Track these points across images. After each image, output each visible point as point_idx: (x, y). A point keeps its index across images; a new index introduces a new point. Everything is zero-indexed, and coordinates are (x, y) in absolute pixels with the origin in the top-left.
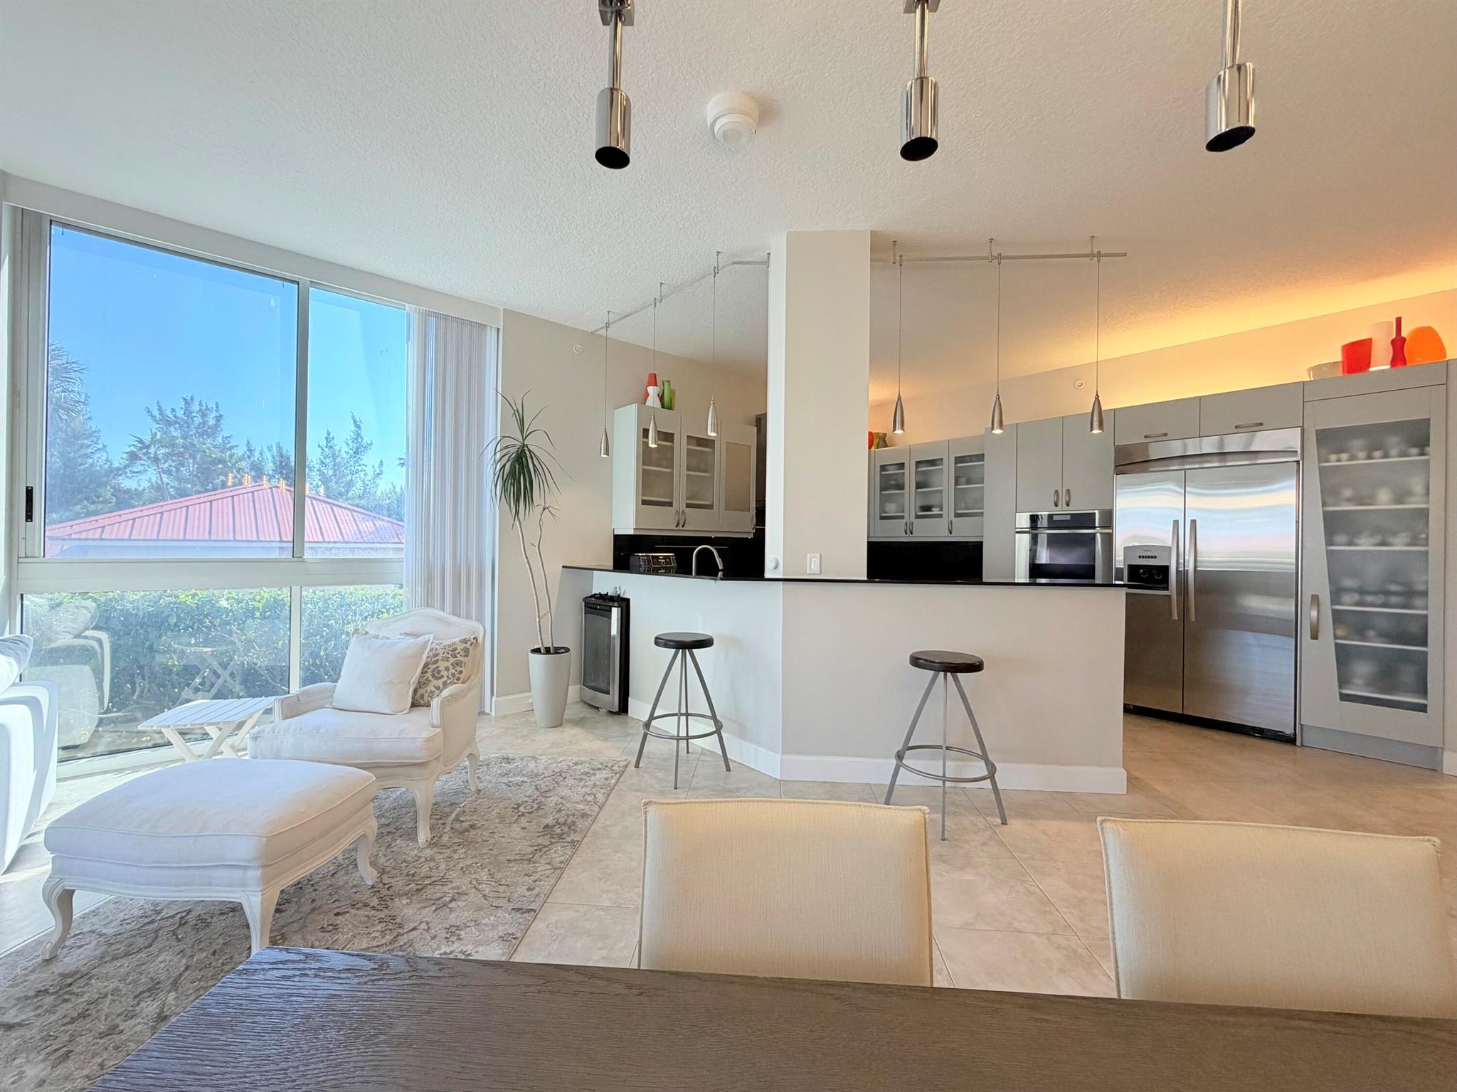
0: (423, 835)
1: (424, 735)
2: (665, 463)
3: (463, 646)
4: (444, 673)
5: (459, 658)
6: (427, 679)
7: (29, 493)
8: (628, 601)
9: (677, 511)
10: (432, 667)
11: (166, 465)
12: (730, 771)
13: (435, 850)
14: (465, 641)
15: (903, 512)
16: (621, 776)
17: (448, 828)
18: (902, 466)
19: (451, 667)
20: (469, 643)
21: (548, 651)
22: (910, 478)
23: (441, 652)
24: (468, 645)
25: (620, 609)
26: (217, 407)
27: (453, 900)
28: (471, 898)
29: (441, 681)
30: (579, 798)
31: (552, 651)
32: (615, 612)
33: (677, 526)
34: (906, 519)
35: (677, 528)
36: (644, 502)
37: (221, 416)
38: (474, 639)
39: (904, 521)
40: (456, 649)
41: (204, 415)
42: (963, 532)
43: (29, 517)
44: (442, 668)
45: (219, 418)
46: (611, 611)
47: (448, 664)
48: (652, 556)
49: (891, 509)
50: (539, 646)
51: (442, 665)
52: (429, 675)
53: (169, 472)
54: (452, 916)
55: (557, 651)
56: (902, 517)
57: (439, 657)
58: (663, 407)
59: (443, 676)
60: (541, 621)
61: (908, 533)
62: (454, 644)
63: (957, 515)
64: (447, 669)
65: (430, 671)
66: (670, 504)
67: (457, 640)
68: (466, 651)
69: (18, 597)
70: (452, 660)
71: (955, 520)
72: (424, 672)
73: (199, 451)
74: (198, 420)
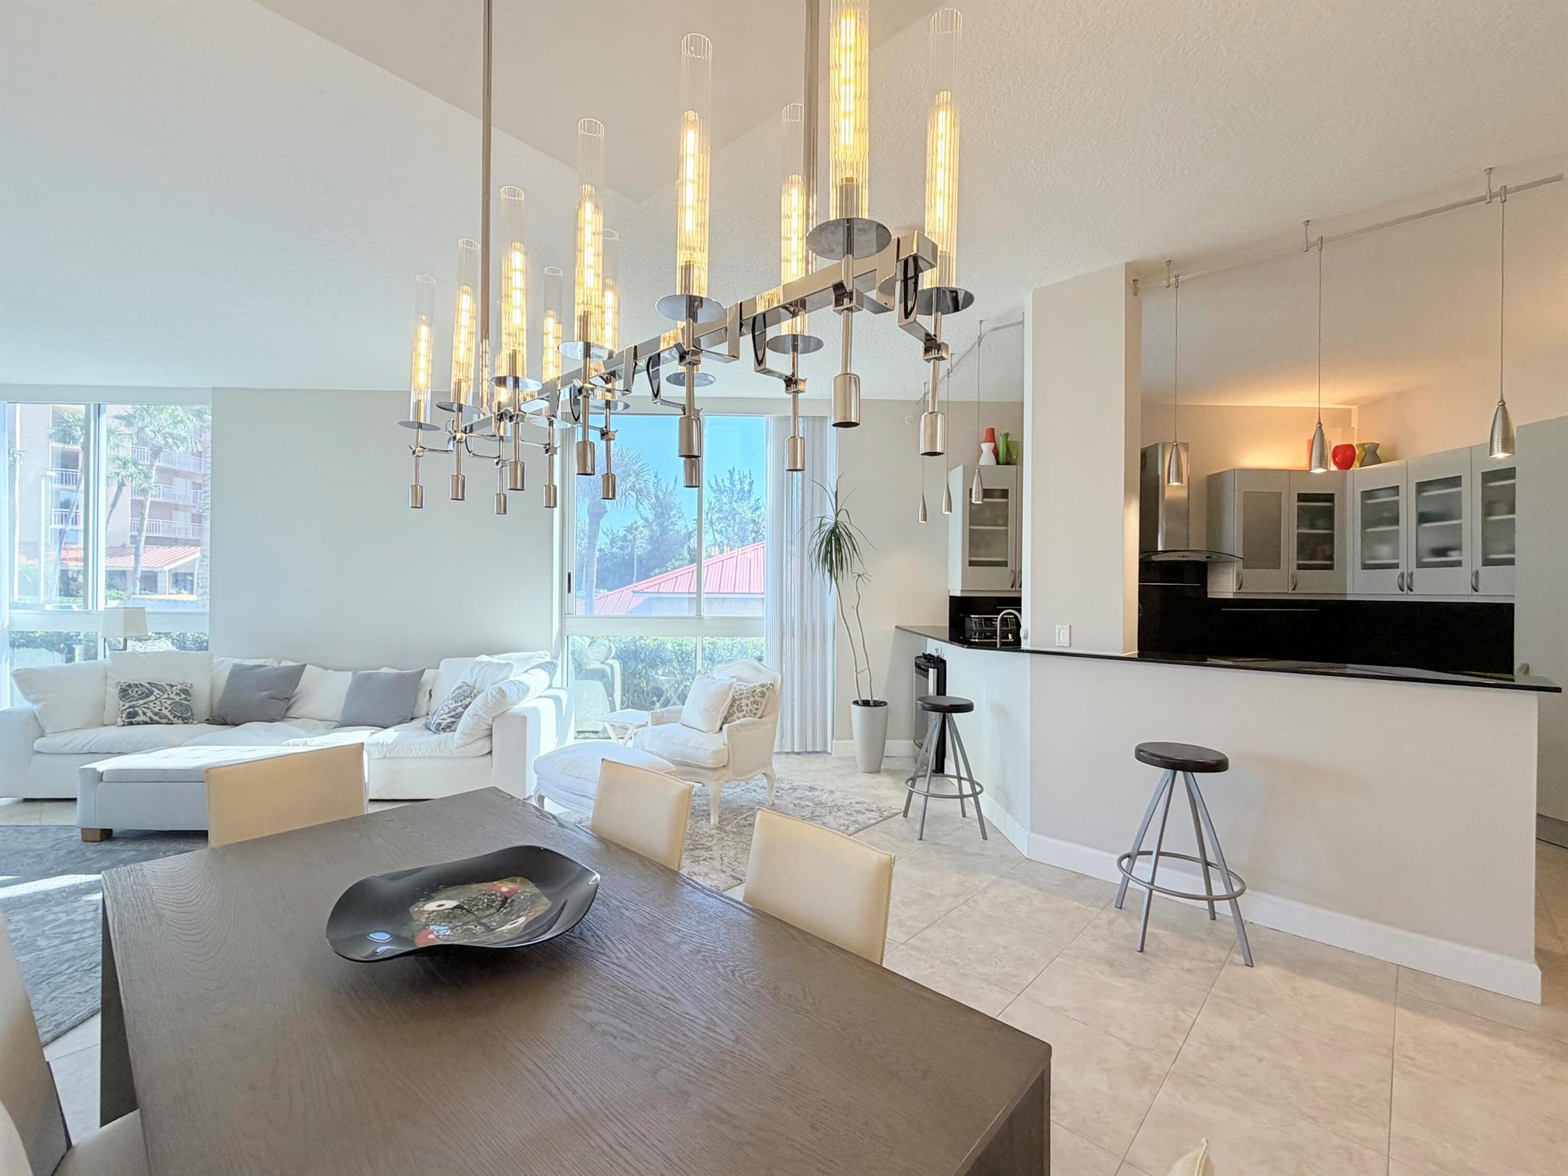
0: (714, 820)
1: (714, 748)
2: (1000, 522)
3: (760, 689)
4: (745, 708)
5: (757, 698)
6: (734, 711)
7: (569, 576)
8: (944, 662)
9: (1013, 571)
10: (738, 702)
11: (719, 527)
12: (986, 839)
13: (718, 831)
14: (763, 686)
15: (1397, 557)
16: (884, 820)
17: (736, 821)
18: (1396, 489)
19: (750, 704)
20: (766, 688)
21: (866, 703)
22: (1408, 507)
23: (745, 692)
24: (765, 689)
25: (936, 670)
26: (750, 475)
27: (705, 860)
28: (714, 863)
29: (742, 714)
30: (836, 826)
31: (871, 703)
32: (932, 672)
33: (1012, 587)
34: (1402, 569)
35: (1014, 589)
36: (972, 564)
37: (753, 481)
38: (771, 684)
39: (1398, 572)
40: (755, 691)
41: (742, 482)
42: (1492, 589)
43: (569, 591)
44: (743, 705)
45: (751, 484)
46: (928, 671)
47: (748, 702)
48: (984, 618)
49: (1384, 553)
50: (857, 699)
51: (744, 702)
52: (735, 708)
53: (720, 532)
54: (697, 868)
55: (877, 704)
56: (1396, 566)
57: (744, 696)
58: (998, 463)
59: (743, 711)
60: (859, 675)
61: (1406, 589)
62: (755, 687)
63: (1487, 562)
64: (747, 705)
65: (736, 705)
66: (1005, 564)
67: (757, 684)
68: (763, 695)
69: (566, 638)
70: (751, 699)
71: (1484, 571)
72: (732, 706)
73: (738, 514)
74: (738, 487)
